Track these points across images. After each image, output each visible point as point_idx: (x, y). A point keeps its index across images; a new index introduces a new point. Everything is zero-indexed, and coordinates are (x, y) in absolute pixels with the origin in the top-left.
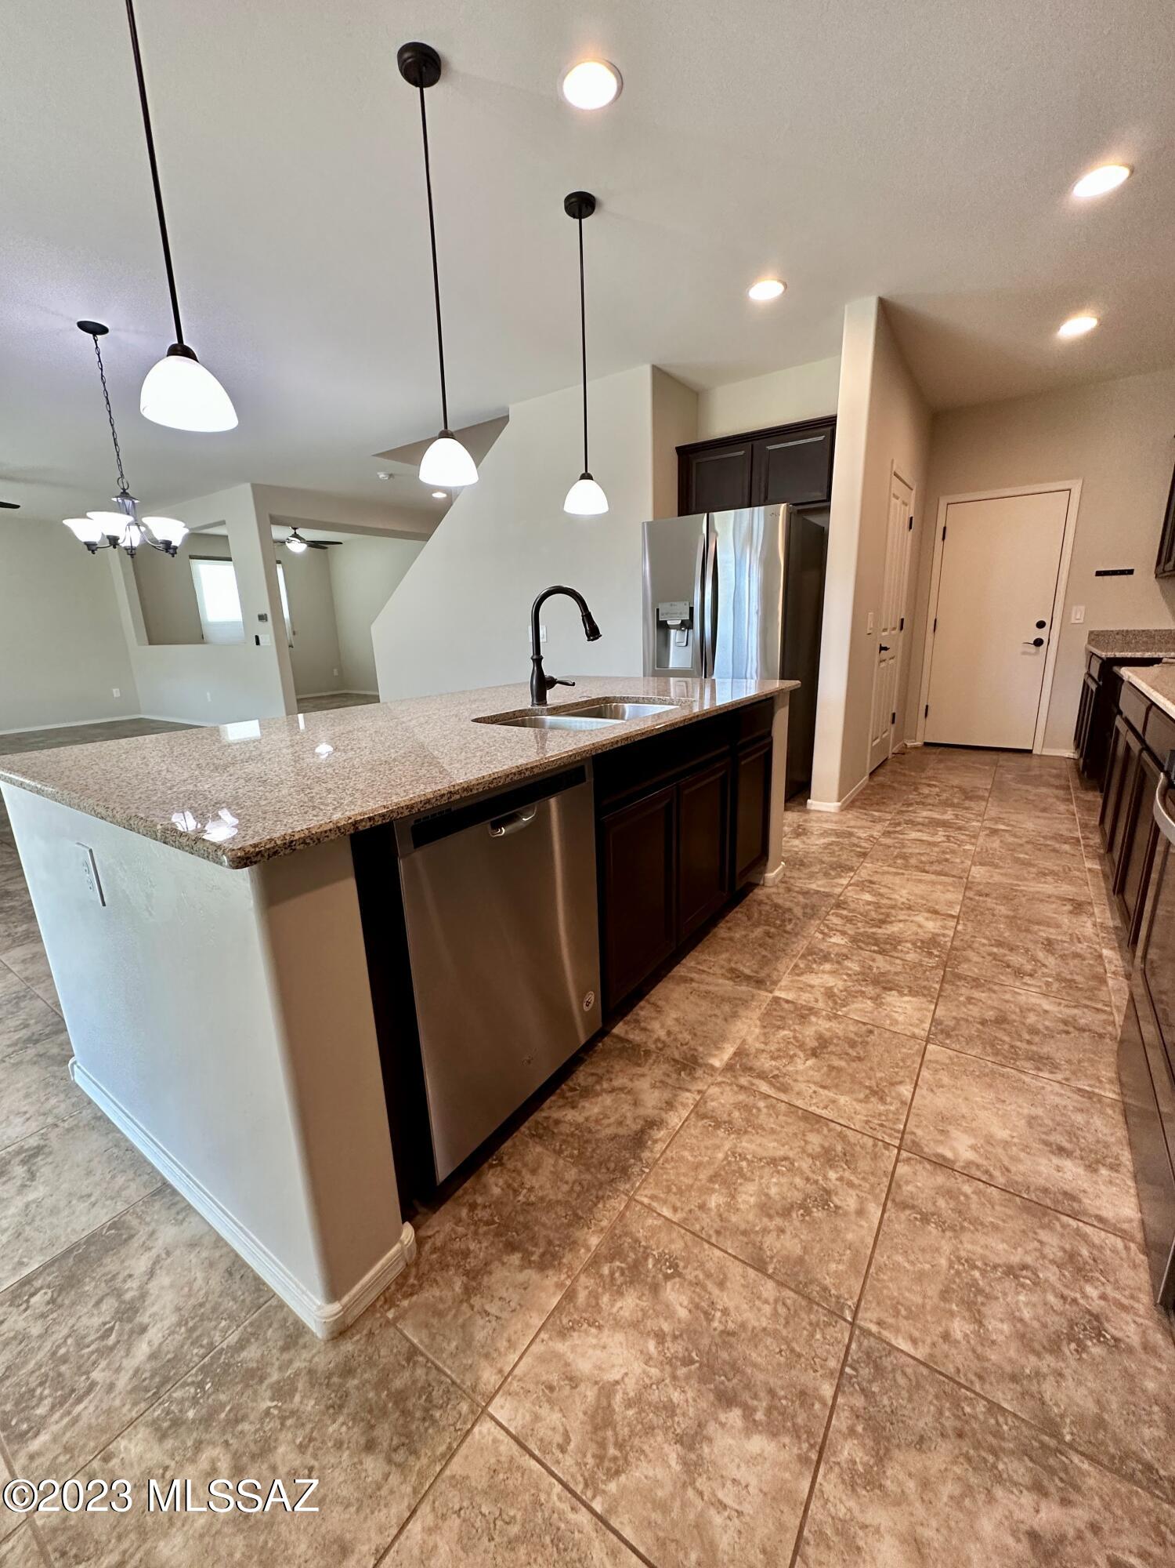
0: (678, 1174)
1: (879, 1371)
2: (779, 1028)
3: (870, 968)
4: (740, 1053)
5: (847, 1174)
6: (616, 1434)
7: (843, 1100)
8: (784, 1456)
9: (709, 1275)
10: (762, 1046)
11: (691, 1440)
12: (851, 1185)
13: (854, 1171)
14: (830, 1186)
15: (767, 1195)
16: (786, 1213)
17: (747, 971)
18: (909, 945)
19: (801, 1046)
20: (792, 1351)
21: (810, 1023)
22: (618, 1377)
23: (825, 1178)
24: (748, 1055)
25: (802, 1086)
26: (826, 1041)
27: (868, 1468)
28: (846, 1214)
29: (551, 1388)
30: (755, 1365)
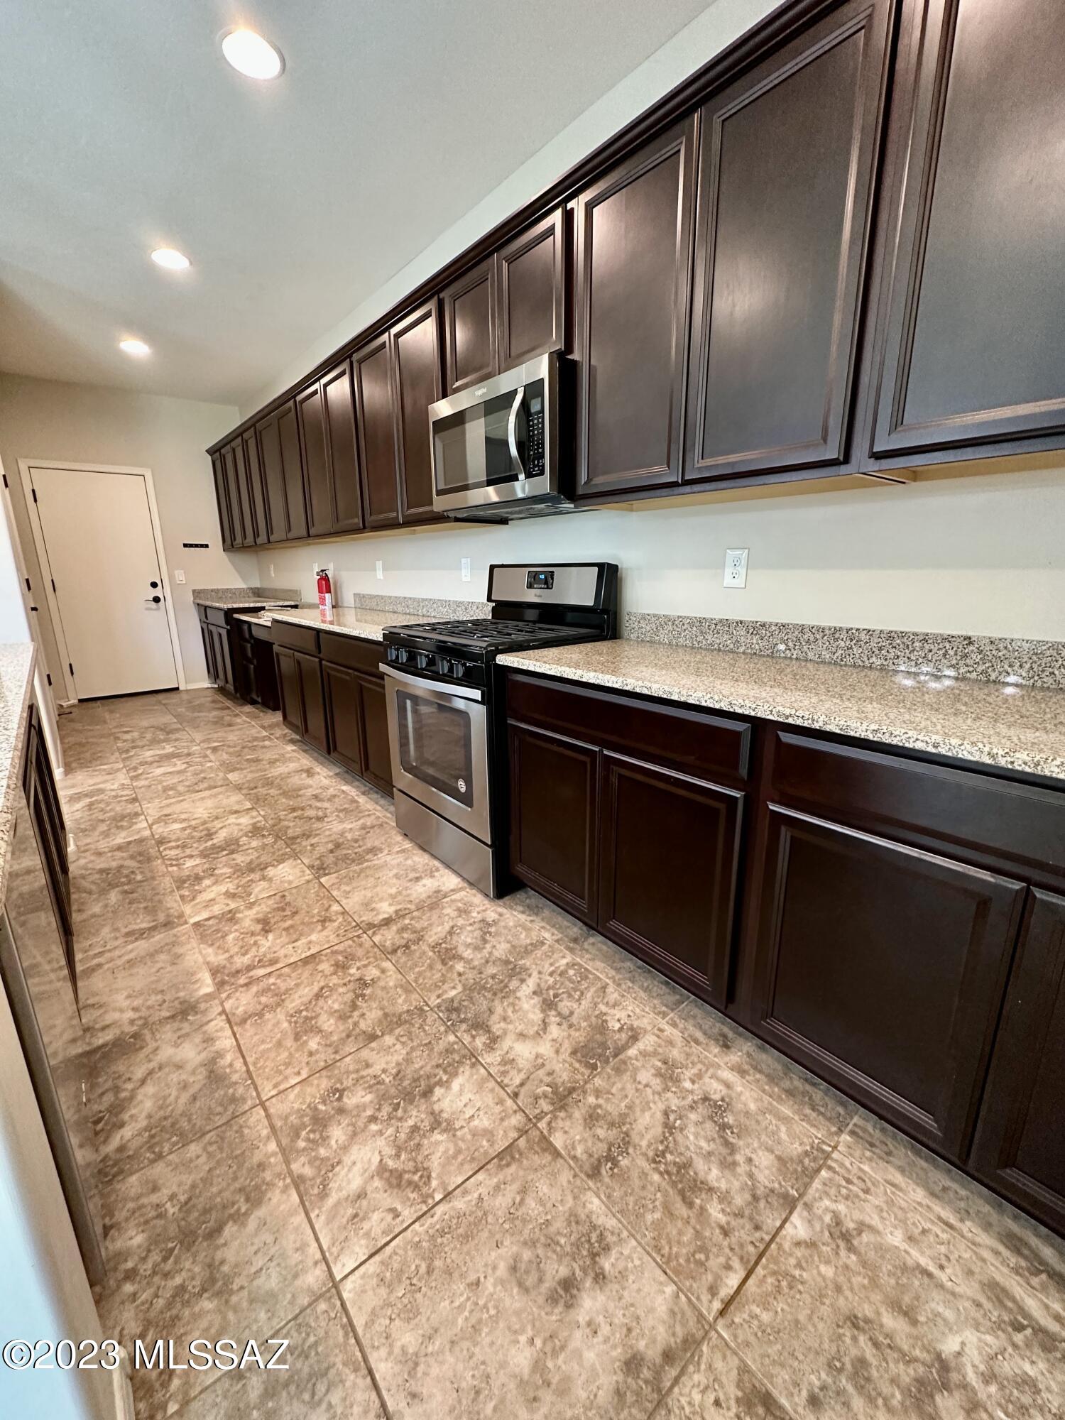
0: (273, 1060)
1: (457, 1010)
2: (223, 937)
3: (237, 865)
4: (215, 971)
5: (358, 964)
6: (409, 1172)
7: (314, 937)
8: (467, 1073)
9: (357, 1071)
10: (227, 955)
11: (437, 1122)
12: (365, 966)
13: (359, 960)
14: (357, 976)
15: (335, 1011)
16: (354, 1007)
17: (144, 925)
18: (244, 838)
19: (253, 934)
20: (426, 1045)
21: (242, 919)
22: (378, 1159)
23: (351, 975)
24: (224, 967)
25: (283, 952)
26: (264, 920)
27: (489, 1038)
28: (379, 978)
29: (356, 1215)
30: (421, 1068)
